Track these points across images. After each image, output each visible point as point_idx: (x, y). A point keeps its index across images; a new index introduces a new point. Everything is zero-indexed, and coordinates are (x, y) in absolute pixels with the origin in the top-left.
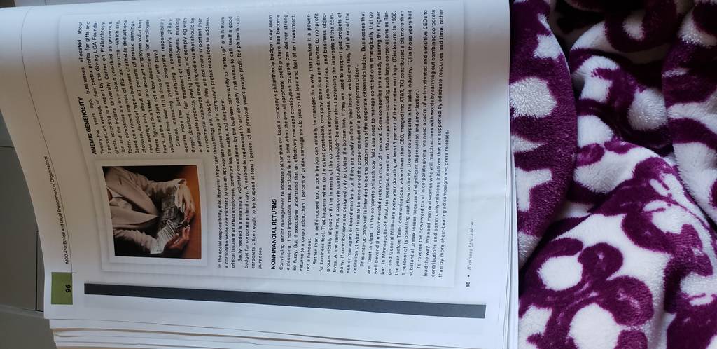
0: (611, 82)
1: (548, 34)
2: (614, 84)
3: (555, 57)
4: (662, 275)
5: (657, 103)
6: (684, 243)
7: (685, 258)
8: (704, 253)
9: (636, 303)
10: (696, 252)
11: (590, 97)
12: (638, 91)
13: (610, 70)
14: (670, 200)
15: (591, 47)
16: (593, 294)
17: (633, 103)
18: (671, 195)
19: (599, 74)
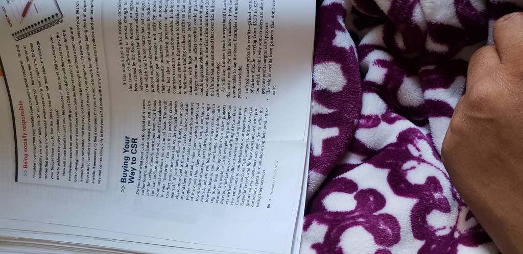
1: (344, 31)
2: (388, 70)
3: (347, 48)
4: (409, 213)
5: (419, 87)
6: (426, 191)
7: (427, 201)
8: (444, 197)
9: (390, 231)
10: (437, 195)
11: (372, 80)
12: (405, 76)
13: (386, 60)
14: (420, 160)
15: (374, 44)
16: (361, 220)
17: (401, 86)
18: (421, 156)
19: (378, 64)
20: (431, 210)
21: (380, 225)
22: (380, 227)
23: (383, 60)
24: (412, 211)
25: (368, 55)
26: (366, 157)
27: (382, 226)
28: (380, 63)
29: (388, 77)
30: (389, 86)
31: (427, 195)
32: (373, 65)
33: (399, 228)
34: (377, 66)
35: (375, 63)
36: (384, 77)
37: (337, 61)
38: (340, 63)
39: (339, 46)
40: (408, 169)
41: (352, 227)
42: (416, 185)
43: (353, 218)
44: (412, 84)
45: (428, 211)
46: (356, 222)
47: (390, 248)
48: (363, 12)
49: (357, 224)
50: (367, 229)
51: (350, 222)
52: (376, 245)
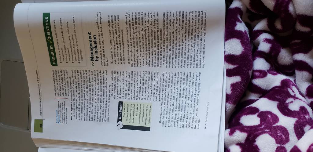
0: (271, 45)
1: (241, 22)
2: (272, 46)
3: (244, 31)
4: (293, 126)
5: (290, 54)
6: (301, 114)
7: (302, 119)
8: (311, 118)
9: (284, 136)
10: (307, 117)
11: (262, 50)
12: (281, 48)
13: (270, 39)
14: (295, 97)
15: (262, 29)
16: (267, 130)
17: (280, 54)
18: (295, 95)
19: (266, 41)
20: (306, 125)
21: (278, 133)
22: (278, 135)
23: (269, 39)
24: (295, 125)
25: (259, 36)
26: (261, 95)
27: (279, 134)
28: (267, 40)
29: (272, 49)
30: (273, 54)
31: (302, 116)
32: (263, 42)
33: (289, 134)
34: (266, 42)
35: (264, 41)
36: (270, 49)
37: (238, 38)
38: (240, 39)
39: (239, 30)
40: (289, 103)
41: (262, 134)
42: (294, 111)
43: (262, 129)
44: (286, 53)
45: (304, 125)
46: (264, 132)
47: (284, 145)
48: (254, 12)
49: (265, 132)
50: (271, 135)
51: (261, 131)
52: (277, 144)
